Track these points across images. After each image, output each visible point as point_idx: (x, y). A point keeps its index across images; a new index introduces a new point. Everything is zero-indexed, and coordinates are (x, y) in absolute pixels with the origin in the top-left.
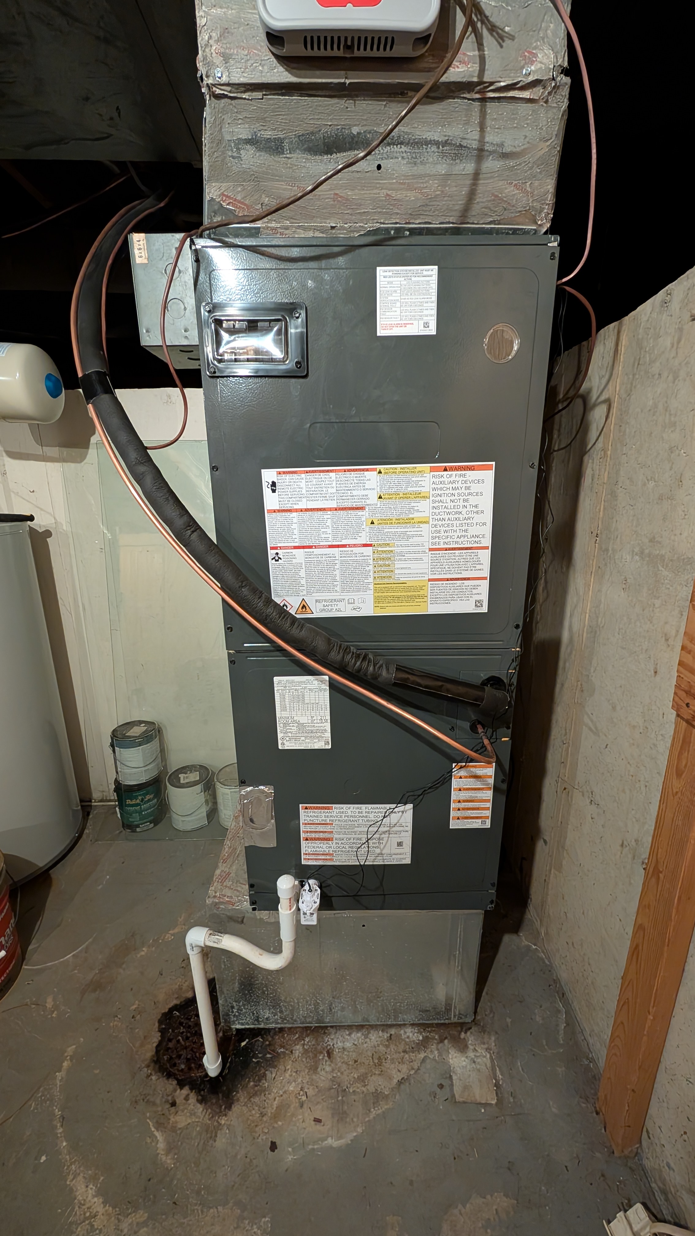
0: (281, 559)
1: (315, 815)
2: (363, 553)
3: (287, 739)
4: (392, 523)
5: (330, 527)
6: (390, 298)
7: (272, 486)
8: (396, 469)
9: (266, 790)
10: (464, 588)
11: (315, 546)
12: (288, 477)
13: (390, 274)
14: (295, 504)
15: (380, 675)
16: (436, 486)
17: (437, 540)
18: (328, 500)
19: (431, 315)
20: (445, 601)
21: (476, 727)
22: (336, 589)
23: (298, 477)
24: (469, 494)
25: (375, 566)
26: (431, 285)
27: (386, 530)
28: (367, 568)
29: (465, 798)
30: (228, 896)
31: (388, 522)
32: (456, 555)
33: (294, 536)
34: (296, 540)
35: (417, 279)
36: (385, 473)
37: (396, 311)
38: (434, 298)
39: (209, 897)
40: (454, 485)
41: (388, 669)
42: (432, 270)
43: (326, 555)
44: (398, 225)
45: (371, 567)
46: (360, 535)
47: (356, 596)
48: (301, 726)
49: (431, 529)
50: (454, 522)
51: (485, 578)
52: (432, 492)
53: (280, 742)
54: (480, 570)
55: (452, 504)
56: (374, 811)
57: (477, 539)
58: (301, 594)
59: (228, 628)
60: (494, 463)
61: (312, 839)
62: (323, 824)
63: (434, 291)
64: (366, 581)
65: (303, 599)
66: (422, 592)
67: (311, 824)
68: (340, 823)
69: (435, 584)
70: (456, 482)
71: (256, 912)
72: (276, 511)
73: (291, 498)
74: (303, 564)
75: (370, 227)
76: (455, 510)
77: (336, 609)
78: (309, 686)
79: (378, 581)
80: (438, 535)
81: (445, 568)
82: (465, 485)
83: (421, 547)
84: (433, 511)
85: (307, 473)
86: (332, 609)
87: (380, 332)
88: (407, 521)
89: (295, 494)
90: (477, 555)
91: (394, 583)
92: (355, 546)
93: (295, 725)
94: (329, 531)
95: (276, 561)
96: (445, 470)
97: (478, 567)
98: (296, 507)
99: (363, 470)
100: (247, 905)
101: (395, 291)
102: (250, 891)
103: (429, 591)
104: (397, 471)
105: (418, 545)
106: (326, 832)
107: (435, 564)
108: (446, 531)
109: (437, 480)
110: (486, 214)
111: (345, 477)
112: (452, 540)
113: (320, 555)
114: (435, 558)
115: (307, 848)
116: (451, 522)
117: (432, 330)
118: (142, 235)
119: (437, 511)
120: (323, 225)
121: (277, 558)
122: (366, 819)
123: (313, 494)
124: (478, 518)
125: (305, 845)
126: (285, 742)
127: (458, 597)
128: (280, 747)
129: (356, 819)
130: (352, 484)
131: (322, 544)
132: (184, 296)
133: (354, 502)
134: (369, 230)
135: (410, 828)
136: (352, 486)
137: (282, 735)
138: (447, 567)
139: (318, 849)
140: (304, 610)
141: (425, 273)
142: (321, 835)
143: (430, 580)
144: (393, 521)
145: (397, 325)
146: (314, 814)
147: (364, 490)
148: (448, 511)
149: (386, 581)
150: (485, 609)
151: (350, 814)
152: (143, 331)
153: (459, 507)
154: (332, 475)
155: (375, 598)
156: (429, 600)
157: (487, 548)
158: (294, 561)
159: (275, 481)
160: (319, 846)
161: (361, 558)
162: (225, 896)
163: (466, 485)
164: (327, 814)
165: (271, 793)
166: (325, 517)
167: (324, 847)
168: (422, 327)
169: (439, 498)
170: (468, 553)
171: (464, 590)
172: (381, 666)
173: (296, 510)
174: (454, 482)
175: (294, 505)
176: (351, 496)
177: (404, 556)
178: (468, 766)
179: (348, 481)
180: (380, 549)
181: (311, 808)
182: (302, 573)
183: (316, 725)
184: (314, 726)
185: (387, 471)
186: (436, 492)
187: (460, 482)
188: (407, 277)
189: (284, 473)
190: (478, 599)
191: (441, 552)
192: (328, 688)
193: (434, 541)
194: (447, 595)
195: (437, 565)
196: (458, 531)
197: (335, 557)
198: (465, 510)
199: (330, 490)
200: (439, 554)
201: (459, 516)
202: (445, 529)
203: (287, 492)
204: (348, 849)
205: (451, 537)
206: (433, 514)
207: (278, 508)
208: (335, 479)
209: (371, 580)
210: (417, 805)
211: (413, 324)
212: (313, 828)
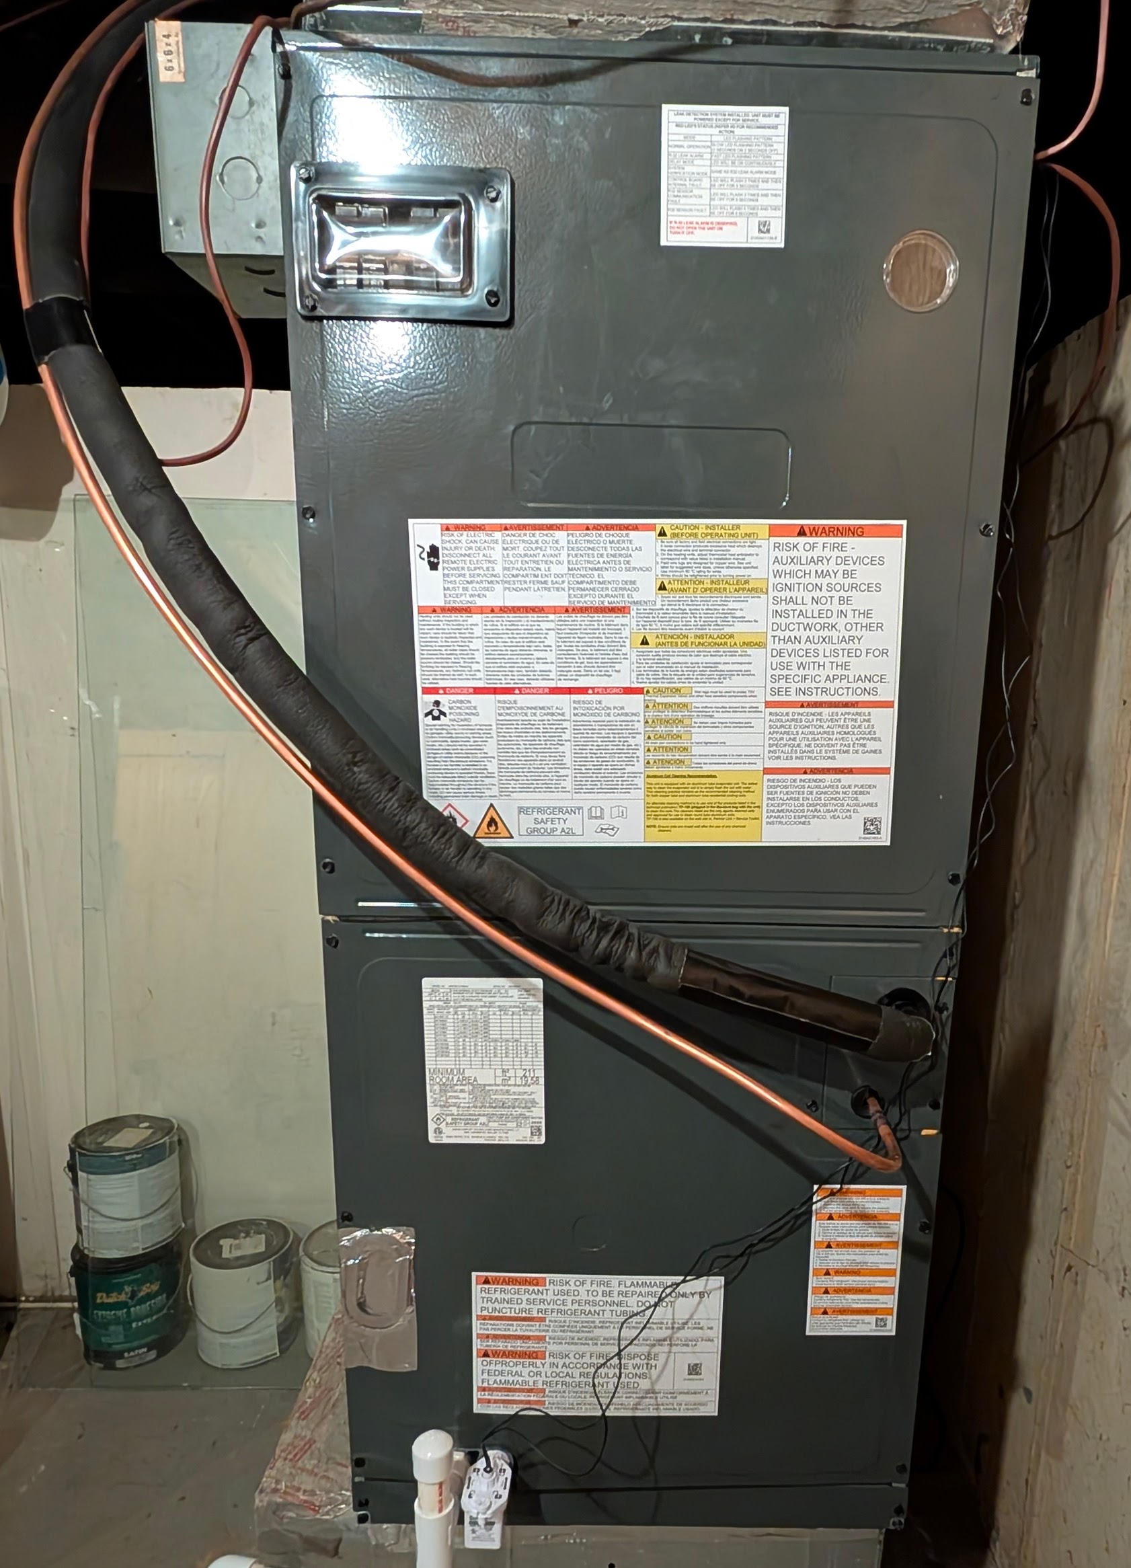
0: (445, 715)
1: (507, 1297)
2: (622, 708)
3: (449, 1119)
4: (686, 644)
5: (554, 648)
6: (688, 169)
7: (429, 555)
8: (696, 527)
9: (398, 1236)
10: (840, 790)
11: (520, 689)
12: (465, 536)
13: (691, 119)
14: (479, 596)
15: (653, 969)
16: (781, 568)
17: (782, 684)
18: (549, 589)
19: (775, 208)
20: (800, 817)
21: (867, 1104)
22: (563, 784)
23: (487, 538)
24: (853, 587)
25: (649, 738)
26: (775, 146)
27: (673, 660)
28: (631, 741)
29: (839, 1266)
30: (305, 1491)
31: (679, 641)
32: (824, 717)
33: (475, 667)
34: (479, 675)
35: (746, 132)
36: (675, 535)
37: (701, 197)
38: (782, 173)
39: (261, 1491)
40: (820, 568)
41: (669, 958)
42: (777, 116)
43: (543, 708)
44: (709, 24)
45: (640, 739)
46: (618, 667)
47: (606, 802)
48: (479, 1090)
49: (770, 659)
50: (821, 647)
51: (885, 771)
52: (772, 580)
53: (431, 1127)
54: (875, 752)
55: (816, 607)
56: (638, 1290)
57: (867, 685)
58: (488, 793)
59: (325, 865)
60: (904, 523)
61: (496, 1354)
62: (524, 1319)
63: (781, 157)
64: (629, 769)
65: (492, 805)
66: (749, 798)
67: (497, 1318)
68: (561, 1318)
69: (778, 781)
70: (825, 561)
71: (367, 1525)
72: (438, 610)
73: (472, 582)
74: (494, 727)
75: (651, 26)
76: (822, 621)
77: (563, 830)
78: (499, 1001)
79: (654, 770)
80: (785, 672)
81: (799, 745)
82: (843, 567)
83: (748, 699)
84: (775, 620)
85: (506, 529)
86: (553, 830)
87: (668, 239)
88: (718, 641)
89: (478, 575)
90: (868, 721)
91: (690, 776)
92: (606, 691)
93: (466, 1088)
94: (551, 656)
95: (434, 718)
96: (802, 533)
97: (871, 745)
98: (480, 602)
99: (627, 528)
100: (347, 1512)
101: (700, 156)
102: (354, 1475)
103: (765, 796)
104: (700, 532)
105: (743, 694)
106: (528, 1338)
107: (779, 736)
108: (801, 666)
109: (785, 554)
110: (891, 9)
111: (588, 541)
112: (814, 685)
113: (531, 708)
114: (779, 724)
115: (485, 1376)
116: (814, 646)
117: (776, 239)
118: (176, 25)
119: (783, 621)
120: (551, 16)
121: (436, 713)
122: (619, 1309)
123: (517, 576)
124: (870, 640)
125: (481, 1367)
126: (443, 1126)
127: (828, 811)
128: (432, 1139)
129: (597, 1308)
130: (602, 555)
131: (534, 684)
132: (258, 152)
133: (607, 596)
134: (649, 32)
135: (717, 1332)
136: (601, 560)
137: (438, 1110)
138: (803, 744)
139: (511, 1379)
140: (493, 829)
141: (763, 121)
142: (519, 1346)
143: (767, 771)
144: (690, 641)
145: (704, 226)
146: (503, 1295)
147: (628, 570)
148: (805, 621)
149: (673, 770)
150: (884, 839)
151: (583, 1296)
152: (167, 222)
153: (829, 614)
154: (561, 535)
155: (648, 806)
156: (765, 815)
157: (888, 704)
158: (474, 720)
159: (438, 544)
160: (514, 1369)
161: (618, 718)
162: (298, 1489)
163: (847, 567)
164: (534, 1296)
165: (409, 1244)
166: (544, 625)
167: (525, 1371)
168: (754, 232)
169: (788, 594)
170: (849, 714)
171: (841, 796)
172: (655, 950)
173: (481, 610)
174: (820, 560)
175: (477, 599)
176: (600, 583)
177: (711, 716)
178: (848, 1192)
179: (593, 549)
180: (659, 700)
181: (497, 1281)
182: (491, 748)
183: (513, 1089)
184: (508, 1091)
185: (677, 531)
186: (782, 580)
187: (833, 561)
188: (723, 127)
189: (457, 528)
190: (871, 816)
191: (791, 710)
192: (541, 1006)
193: (776, 685)
194: (803, 805)
195: (782, 739)
196: (828, 665)
197: (563, 714)
198: (843, 621)
199: (555, 569)
200: (787, 714)
201: (830, 634)
202: (800, 660)
203: (463, 569)
204: (577, 1380)
205: (813, 679)
206: (775, 627)
207: (442, 604)
208: (565, 545)
209: (639, 767)
210: (735, 1278)
211: (735, 224)
212: (501, 1328)
